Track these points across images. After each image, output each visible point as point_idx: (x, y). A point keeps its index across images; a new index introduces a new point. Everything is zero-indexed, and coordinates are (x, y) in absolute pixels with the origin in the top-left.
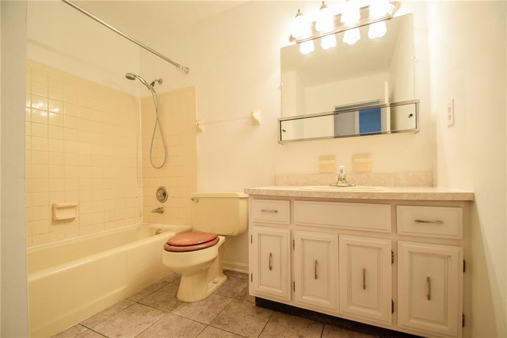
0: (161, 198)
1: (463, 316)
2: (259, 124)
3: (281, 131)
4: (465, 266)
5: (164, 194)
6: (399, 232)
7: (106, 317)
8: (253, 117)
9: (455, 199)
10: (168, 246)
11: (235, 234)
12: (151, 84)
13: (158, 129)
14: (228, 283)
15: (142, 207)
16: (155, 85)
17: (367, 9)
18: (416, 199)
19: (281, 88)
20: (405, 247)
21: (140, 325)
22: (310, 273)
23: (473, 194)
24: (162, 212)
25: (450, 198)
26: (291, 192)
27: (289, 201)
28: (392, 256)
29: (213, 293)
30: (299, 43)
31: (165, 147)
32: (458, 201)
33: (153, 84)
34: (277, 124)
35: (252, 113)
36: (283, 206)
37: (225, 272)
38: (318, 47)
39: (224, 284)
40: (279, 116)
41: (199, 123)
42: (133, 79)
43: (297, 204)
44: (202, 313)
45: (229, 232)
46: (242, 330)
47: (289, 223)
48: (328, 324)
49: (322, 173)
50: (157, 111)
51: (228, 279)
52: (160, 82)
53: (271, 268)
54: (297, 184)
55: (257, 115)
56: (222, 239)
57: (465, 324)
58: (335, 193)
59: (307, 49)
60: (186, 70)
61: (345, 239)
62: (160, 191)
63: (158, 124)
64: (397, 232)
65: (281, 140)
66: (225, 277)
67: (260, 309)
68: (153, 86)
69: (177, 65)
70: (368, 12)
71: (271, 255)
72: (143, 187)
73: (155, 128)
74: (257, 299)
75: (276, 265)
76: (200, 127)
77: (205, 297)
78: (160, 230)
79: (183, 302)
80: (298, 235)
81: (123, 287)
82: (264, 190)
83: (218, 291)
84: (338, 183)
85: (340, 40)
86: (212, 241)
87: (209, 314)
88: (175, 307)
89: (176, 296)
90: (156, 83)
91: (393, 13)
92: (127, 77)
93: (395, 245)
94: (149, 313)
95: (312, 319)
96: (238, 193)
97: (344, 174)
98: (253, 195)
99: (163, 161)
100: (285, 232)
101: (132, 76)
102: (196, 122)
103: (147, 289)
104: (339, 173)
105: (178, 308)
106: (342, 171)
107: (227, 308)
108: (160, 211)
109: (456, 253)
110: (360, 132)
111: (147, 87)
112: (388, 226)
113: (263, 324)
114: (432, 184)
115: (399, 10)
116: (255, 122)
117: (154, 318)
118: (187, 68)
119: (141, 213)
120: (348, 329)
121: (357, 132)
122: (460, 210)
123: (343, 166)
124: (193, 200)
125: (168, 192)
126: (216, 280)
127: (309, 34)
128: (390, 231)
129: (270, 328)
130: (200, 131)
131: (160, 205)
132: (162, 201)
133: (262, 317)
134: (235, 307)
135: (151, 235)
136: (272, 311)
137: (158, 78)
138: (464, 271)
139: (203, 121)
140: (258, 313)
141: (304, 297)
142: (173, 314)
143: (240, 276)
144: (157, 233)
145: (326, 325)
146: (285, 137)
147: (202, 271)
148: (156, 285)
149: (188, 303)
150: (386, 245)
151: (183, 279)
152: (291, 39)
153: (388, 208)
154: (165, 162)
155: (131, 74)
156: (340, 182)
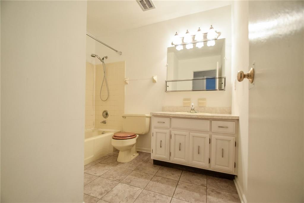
0: (105, 116)
1: (235, 163)
2: (156, 82)
3: (166, 86)
4: (236, 144)
5: (107, 114)
6: (212, 131)
7: (87, 168)
8: (153, 79)
9: (232, 119)
10: (114, 137)
11: (144, 134)
12: (102, 59)
13: (104, 81)
14: (139, 156)
15: (94, 120)
16: (104, 59)
17: (206, 34)
18: (219, 118)
19: (167, 66)
20: (214, 137)
21: (104, 170)
22: (177, 148)
23: (239, 117)
24: (105, 123)
25: (231, 118)
26: (170, 114)
27: (169, 118)
28: (210, 141)
29: (133, 160)
30: (176, 46)
31: (108, 90)
32: (234, 119)
33: (103, 59)
34: (165, 83)
35: (153, 77)
36: (167, 120)
37: (138, 152)
38: (185, 48)
39: (138, 157)
40: (166, 80)
41: (126, 80)
42: (95, 57)
43: (173, 120)
44: (130, 166)
45: (140, 133)
46: (148, 172)
47: (169, 127)
48: (184, 170)
49: (184, 107)
50: (104, 72)
51: (139, 155)
52: (106, 57)
53: (161, 147)
54: (173, 111)
55: (155, 78)
56: (138, 135)
57: (236, 166)
58: (188, 115)
59: (180, 48)
60: (121, 53)
61: (192, 134)
62: (104, 112)
63: (105, 80)
64: (211, 131)
65: (166, 90)
66: (138, 154)
67: (155, 165)
68: (103, 60)
69: (117, 51)
70: (206, 36)
71: (161, 141)
72: (95, 110)
73: (103, 81)
74: (154, 160)
75: (163, 145)
76: (127, 82)
77: (130, 161)
78: (104, 132)
79: (120, 163)
80: (173, 132)
81: (92, 156)
82: (159, 113)
83: (136, 159)
84: (191, 111)
85: (194, 46)
86: (133, 136)
87: (133, 167)
88: (117, 164)
89: (116, 161)
90: (105, 58)
91: (218, 37)
92: (92, 56)
93: (211, 136)
94: (106, 167)
95: (177, 169)
96: (146, 114)
97: (193, 107)
98: (154, 115)
99: (107, 98)
100: (167, 131)
101: (94, 56)
102: (125, 79)
103: (102, 158)
104: (191, 107)
105: (119, 165)
106: (193, 106)
107: (141, 165)
108: (104, 122)
109: (232, 139)
110: (206, 89)
111: (100, 60)
112: (208, 129)
113: (157, 170)
114: (230, 113)
115: (220, 36)
116: (154, 81)
117: (109, 168)
118: (121, 52)
119: (93, 123)
120: (192, 172)
121: (205, 88)
122: (234, 123)
123: (193, 104)
124: (123, 117)
125: (108, 113)
126: (134, 154)
127: (181, 42)
128: (209, 131)
129: (160, 172)
130: (127, 84)
131: (104, 119)
132: (105, 117)
133: (156, 168)
134: (144, 165)
135: (99, 134)
136: (160, 166)
137: (105, 56)
138: (235, 146)
139: (128, 79)
140: (155, 167)
141: (175, 158)
142: (117, 167)
143: (145, 154)
144: (103, 133)
145: (183, 171)
146: (168, 89)
147: (128, 149)
148: (106, 156)
149: (123, 163)
150: (207, 136)
151: (120, 152)
152: (172, 44)
153: (209, 122)
154: (108, 98)
155: (93, 54)
156: (192, 111)
